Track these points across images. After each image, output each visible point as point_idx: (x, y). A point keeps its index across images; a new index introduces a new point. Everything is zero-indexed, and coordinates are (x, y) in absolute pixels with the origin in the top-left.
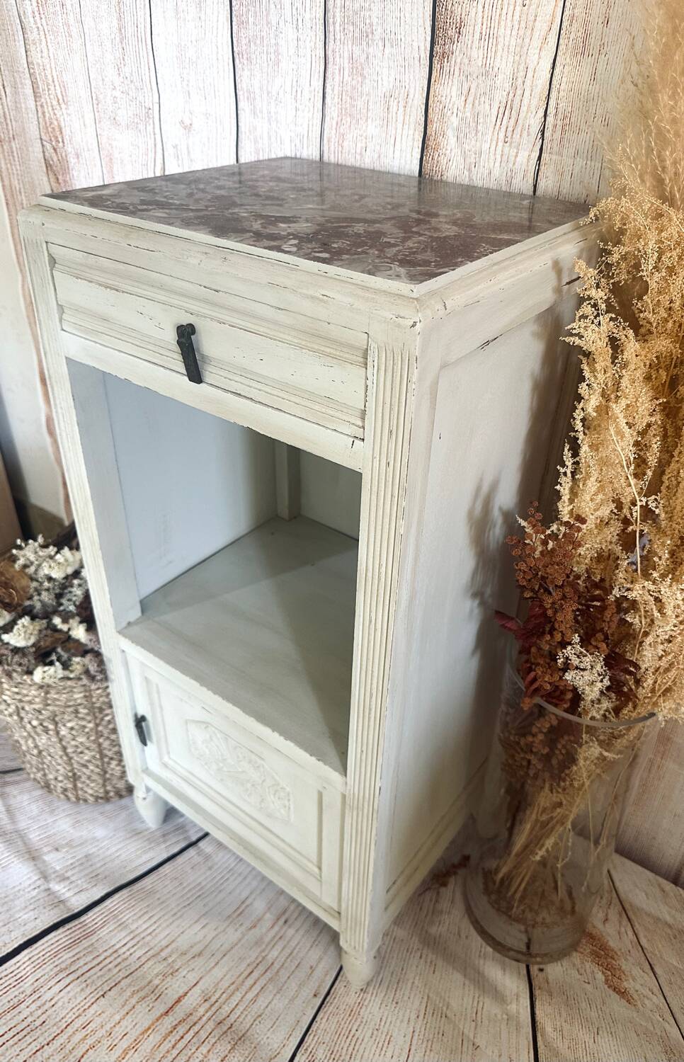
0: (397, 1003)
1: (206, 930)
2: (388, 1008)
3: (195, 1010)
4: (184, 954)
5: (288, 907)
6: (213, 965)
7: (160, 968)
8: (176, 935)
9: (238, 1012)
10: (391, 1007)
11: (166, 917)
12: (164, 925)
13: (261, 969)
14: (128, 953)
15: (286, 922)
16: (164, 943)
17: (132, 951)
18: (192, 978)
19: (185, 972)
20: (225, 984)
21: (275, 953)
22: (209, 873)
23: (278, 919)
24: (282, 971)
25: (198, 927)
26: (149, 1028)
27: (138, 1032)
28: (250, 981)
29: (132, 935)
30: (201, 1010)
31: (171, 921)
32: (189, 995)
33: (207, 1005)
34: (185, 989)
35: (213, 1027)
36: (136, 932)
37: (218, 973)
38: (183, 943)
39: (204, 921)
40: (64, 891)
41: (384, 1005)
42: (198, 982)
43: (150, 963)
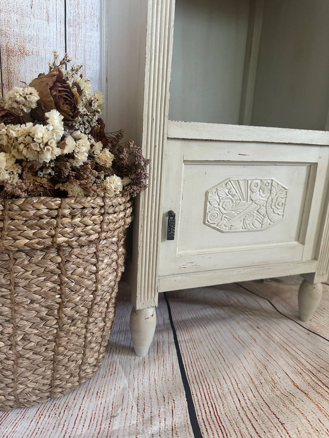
0: (324, 309)
1: (248, 358)
2: (325, 313)
3: (306, 381)
4: (261, 373)
5: (249, 323)
6: (275, 362)
7: (267, 388)
8: (245, 371)
9: (312, 363)
10: (325, 312)
11: (228, 372)
12: (234, 374)
13: (285, 345)
14: (247, 401)
15: (258, 328)
16: (248, 379)
17: (246, 397)
18: (281, 374)
19: (276, 377)
20: (291, 362)
21: (276, 338)
22: (204, 343)
23: (255, 329)
24: (289, 339)
25: (243, 360)
26: (317, 405)
27: (319, 412)
28: (293, 352)
29: (233, 393)
30: (307, 378)
31: (232, 370)
32: (293, 380)
33: (304, 374)
34: (289, 380)
35: (322, 374)
36: (232, 390)
37: (281, 362)
38: (252, 371)
39: (241, 356)
40: (163, 424)
41: (322, 315)
42: (286, 373)
43: (261, 391)
